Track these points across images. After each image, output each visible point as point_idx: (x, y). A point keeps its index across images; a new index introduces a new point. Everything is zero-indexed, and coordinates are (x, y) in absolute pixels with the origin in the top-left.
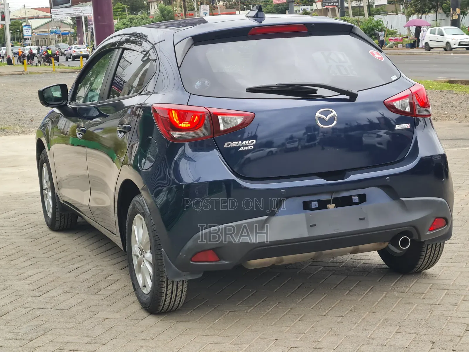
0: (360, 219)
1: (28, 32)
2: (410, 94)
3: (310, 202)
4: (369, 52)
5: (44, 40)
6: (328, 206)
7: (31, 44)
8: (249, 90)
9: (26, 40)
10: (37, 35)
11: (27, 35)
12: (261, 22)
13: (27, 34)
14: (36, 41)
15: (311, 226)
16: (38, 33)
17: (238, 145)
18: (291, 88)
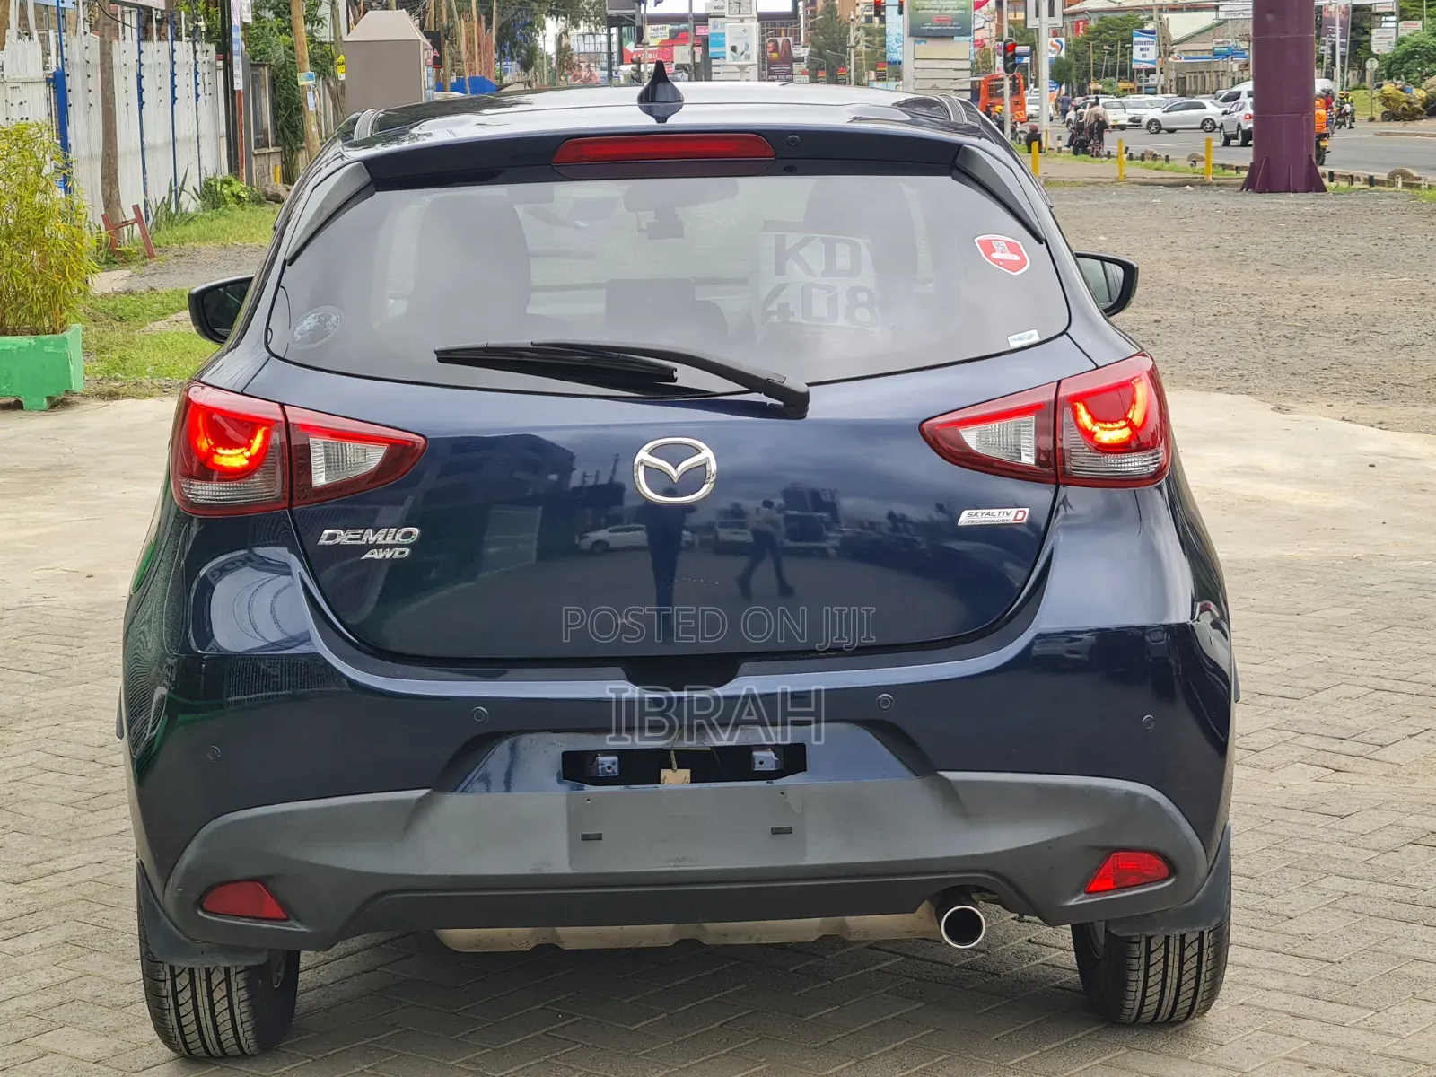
0: (776, 831)
1: (1144, 52)
2: (1049, 403)
3: (593, 755)
4: (976, 240)
5: (1199, 76)
6: (665, 773)
7: (1163, 88)
8: (446, 357)
9: (1151, 75)
10: (1183, 61)
11: (1143, 59)
12: (662, 119)
13: (1144, 56)
14: (1178, 79)
15: (586, 838)
16: (1191, 54)
17: (361, 539)
18: (584, 358)
